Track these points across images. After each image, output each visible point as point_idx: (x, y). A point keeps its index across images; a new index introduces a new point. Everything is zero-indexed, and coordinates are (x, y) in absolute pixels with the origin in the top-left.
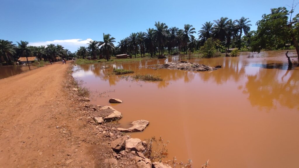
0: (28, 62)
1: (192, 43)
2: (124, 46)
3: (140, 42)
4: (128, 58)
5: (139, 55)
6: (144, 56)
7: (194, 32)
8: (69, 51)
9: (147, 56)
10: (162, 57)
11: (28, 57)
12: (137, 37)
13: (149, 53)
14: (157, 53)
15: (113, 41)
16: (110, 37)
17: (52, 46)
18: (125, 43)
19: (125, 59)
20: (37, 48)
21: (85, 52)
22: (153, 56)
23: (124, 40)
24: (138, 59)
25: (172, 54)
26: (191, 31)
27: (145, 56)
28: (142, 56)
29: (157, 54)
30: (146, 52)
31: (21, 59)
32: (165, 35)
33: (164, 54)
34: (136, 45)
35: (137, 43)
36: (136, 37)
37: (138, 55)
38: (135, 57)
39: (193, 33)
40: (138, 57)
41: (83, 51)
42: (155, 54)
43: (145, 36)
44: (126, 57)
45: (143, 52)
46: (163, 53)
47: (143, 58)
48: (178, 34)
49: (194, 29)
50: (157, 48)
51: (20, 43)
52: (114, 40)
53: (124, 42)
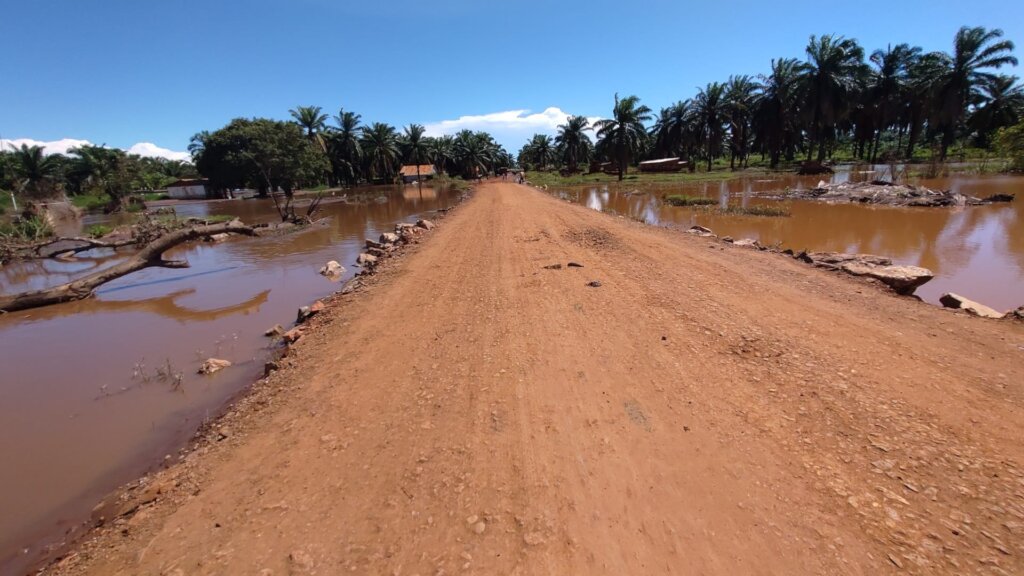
0: (418, 178)
1: (995, 106)
2: (669, 129)
3: (736, 114)
4: (685, 172)
5: (723, 161)
6: (740, 166)
7: (1006, 60)
8: (502, 147)
9: (755, 164)
10: (815, 170)
11: (421, 167)
12: (727, 97)
13: (762, 154)
14: (801, 154)
15: (644, 118)
16: (636, 106)
17: (466, 134)
18: (674, 119)
19: (676, 175)
20: (436, 141)
21: (544, 150)
22: (779, 165)
23: (674, 108)
24: (720, 176)
25: (868, 158)
26: (990, 57)
27: (746, 167)
28: (732, 166)
29: (801, 157)
30: (754, 150)
31: (408, 171)
32: (843, 86)
33: (832, 157)
34: (715, 125)
35: (722, 116)
36: (722, 97)
37: (718, 163)
38: (709, 170)
39: (998, 66)
40: (720, 169)
41: (539, 148)
42: (790, 158)
43: (760, 91)
44: (674, 167)
45: (739, 149)
46: (830, 155)
47: (737, 173)
48: (917, 73)
49: (1009, 46)
50: (803, 133)
51: (409, 129)
52: (648, 114)
53: (673, 115)
